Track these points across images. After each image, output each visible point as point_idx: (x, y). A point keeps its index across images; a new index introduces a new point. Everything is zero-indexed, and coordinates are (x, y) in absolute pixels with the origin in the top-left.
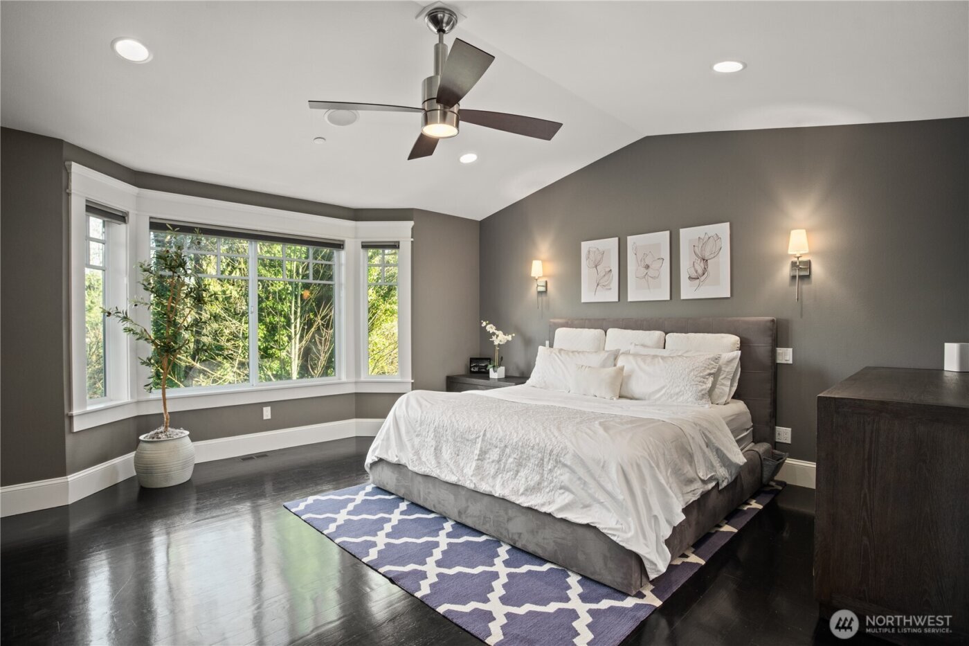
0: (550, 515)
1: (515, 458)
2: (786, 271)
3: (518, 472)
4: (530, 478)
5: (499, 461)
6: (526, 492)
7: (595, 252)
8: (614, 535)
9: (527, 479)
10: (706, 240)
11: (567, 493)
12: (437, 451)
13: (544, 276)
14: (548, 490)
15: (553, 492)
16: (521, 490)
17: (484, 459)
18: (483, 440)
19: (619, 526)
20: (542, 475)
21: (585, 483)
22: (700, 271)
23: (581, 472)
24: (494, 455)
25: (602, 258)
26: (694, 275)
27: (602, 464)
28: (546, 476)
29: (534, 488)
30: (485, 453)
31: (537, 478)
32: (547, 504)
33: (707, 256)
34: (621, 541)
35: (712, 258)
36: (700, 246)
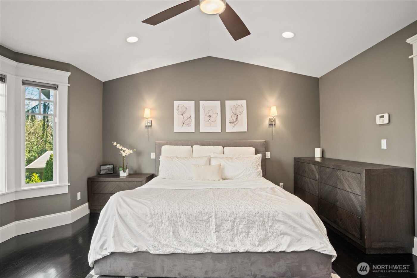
0: (284, 252)
1: (245, 225)
2: (267, 122)
3: (249, 232)
4: (259, 234)
5: (232, 229)
6: (260, 243)
7: (182, 107)
8: (325, 251)
9: (257, 235)
10: (237, 107)
11: (285, 236)
12: (175, 233)
13: (151, 118)
14: (273, 238)
15: (277, 238)
16: (257, 243)
17: (220, 230)
18: (216, 218)
19: (322, 245)
20: (266, 230)
21: (294, 228)
22: (235, 120)
23: (290, 222)
24: (228, 225)
25: (186, 110)
26: (232, 121)
27: (299, 216)
28: (269, 230)
29: (264, 239)
30: (220, 226)
31: (264, 233)
32: (279, 246)
33: (237, 113)
34: (329, 253)
35: (240, 115)
36: (234, 109)
